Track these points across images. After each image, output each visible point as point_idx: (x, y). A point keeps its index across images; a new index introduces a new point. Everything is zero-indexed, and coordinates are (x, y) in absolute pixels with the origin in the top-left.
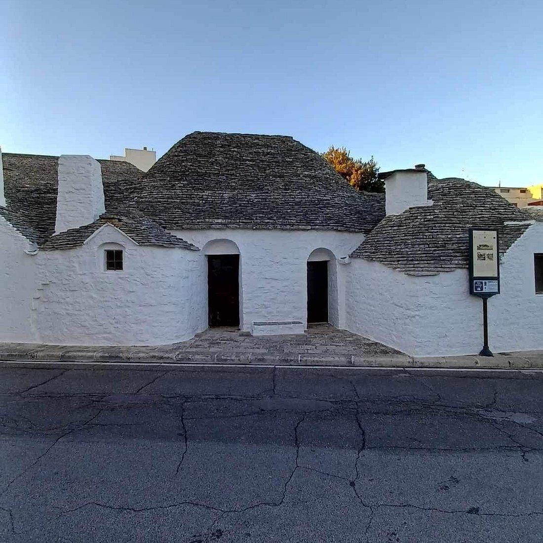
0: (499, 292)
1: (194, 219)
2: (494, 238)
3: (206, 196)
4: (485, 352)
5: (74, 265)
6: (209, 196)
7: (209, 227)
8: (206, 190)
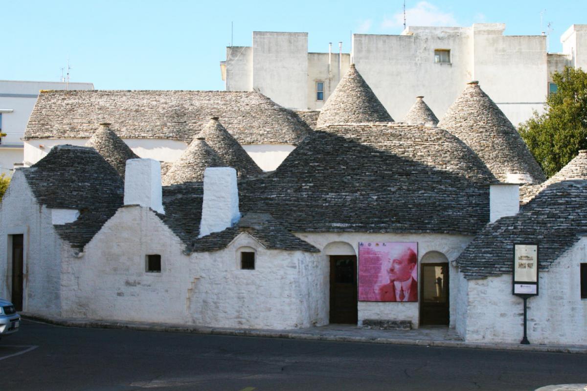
0: (537, 294)
1: (316, 223)
2: (535, 251)
3: (330, 199)
4: (525, 341)
5: (219, 264)
6: (332, 198)
7: (329, 230)
8: (330, 192)
